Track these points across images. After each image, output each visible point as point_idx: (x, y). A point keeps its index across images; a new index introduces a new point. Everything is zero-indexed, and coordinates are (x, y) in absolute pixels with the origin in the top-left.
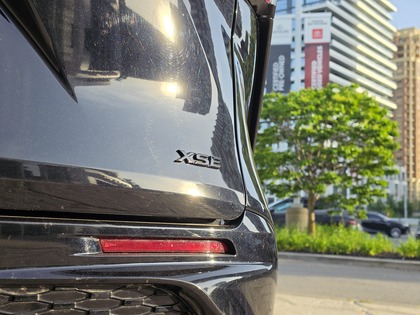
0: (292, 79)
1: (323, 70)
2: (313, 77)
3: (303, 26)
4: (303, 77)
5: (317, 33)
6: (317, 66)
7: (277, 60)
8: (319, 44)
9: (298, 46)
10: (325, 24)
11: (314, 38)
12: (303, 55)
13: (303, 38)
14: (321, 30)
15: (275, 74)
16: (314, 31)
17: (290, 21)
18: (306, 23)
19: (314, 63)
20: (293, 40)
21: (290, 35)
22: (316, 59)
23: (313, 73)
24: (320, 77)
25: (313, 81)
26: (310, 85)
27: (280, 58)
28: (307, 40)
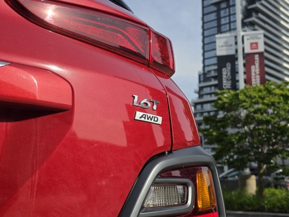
1: (260, 71)
2: (253, 77)
3: (243, 42)
6: (255, 69)
7: (225, 67)
9: (240, 55)
10: (259, 38)
11: (252, 49)
12: (245, 62)
13: (243, 50)
14: (257, 43)
15: (224, 77)
16: (251, 44)
17: (234, 38)
18: (245, 38)
19: (253, 67)
20: (236, 51)
21: (234, 47)
22: (254, 64)
23: (253, 74)
24: (258, 77)
25: (253, 80)
26: (251, 83)
27: (227, 65)
28: (246, 51)
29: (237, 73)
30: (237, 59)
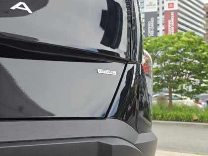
0: (158, 29)
2: (169, 28)
3: (163, 2)
4: (164, 28)
5: (171, 5)
8: (172, 11)
9: (161, 12)
11: (169, 8)
12: (164, 17)
13: (163, 8)
14: (173, 4)
15: (149, 27)
16: (169, 4)
19: (169, 21)
20: (158, 9)
21: (157, 7)
23: (169, 26)
24: (173, 28)
25: (169, 30)
26: (168, 33)
27: (151, 19)
28: (165, 9)
29: (158, 25)
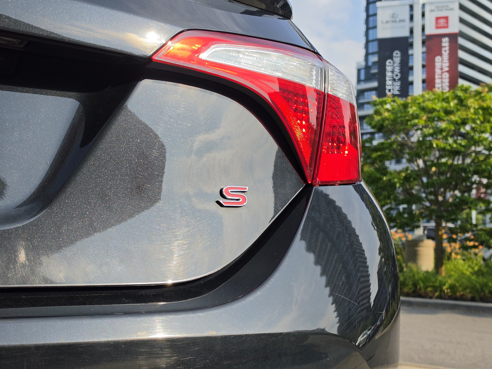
1: (450, 67)
3: (423, 15)
6: (442, 63)
7: (391, 57)
8: (444, 35)
9: (417, 39)
10: (452, 9)
11: (437, 28)
12: (424, 49)
14: (446, 18)
15: (389, 74)
16: (438, 19)
17: (408, 8)
18: (427, 9)
19: (438, 59)
22: (441, 54)
23: (438, 71)
24: (446, 76)
25: (438, 81)
26: (434, 87)
27: (394, 54)
28: (428, 32)
29: (412, 68)
30: (411, 45)
